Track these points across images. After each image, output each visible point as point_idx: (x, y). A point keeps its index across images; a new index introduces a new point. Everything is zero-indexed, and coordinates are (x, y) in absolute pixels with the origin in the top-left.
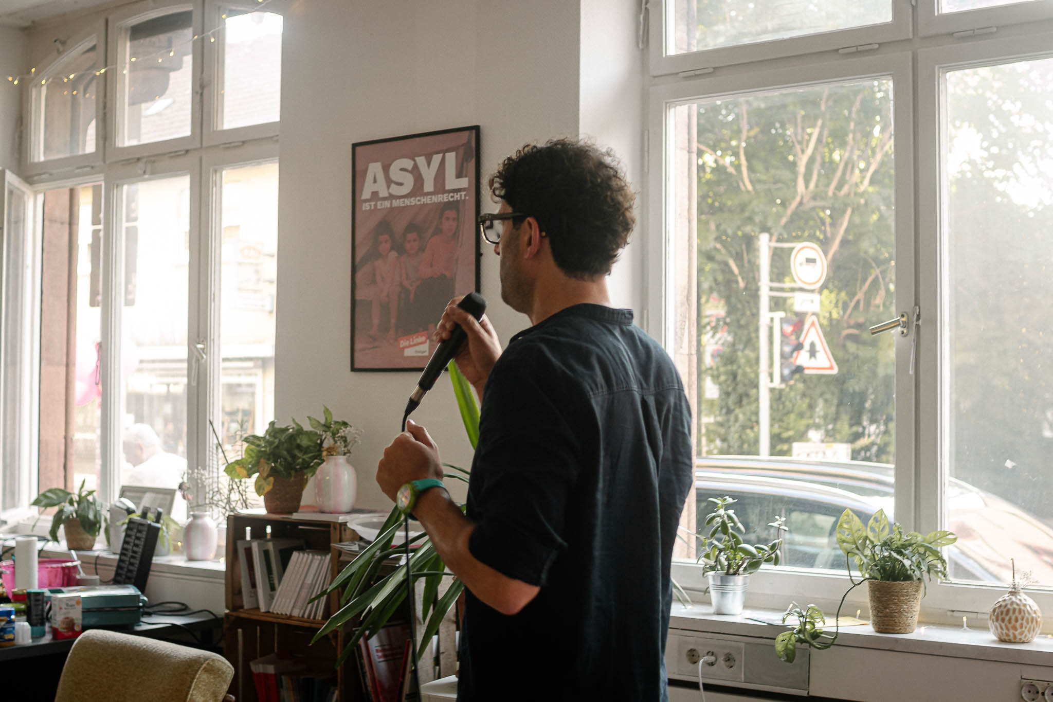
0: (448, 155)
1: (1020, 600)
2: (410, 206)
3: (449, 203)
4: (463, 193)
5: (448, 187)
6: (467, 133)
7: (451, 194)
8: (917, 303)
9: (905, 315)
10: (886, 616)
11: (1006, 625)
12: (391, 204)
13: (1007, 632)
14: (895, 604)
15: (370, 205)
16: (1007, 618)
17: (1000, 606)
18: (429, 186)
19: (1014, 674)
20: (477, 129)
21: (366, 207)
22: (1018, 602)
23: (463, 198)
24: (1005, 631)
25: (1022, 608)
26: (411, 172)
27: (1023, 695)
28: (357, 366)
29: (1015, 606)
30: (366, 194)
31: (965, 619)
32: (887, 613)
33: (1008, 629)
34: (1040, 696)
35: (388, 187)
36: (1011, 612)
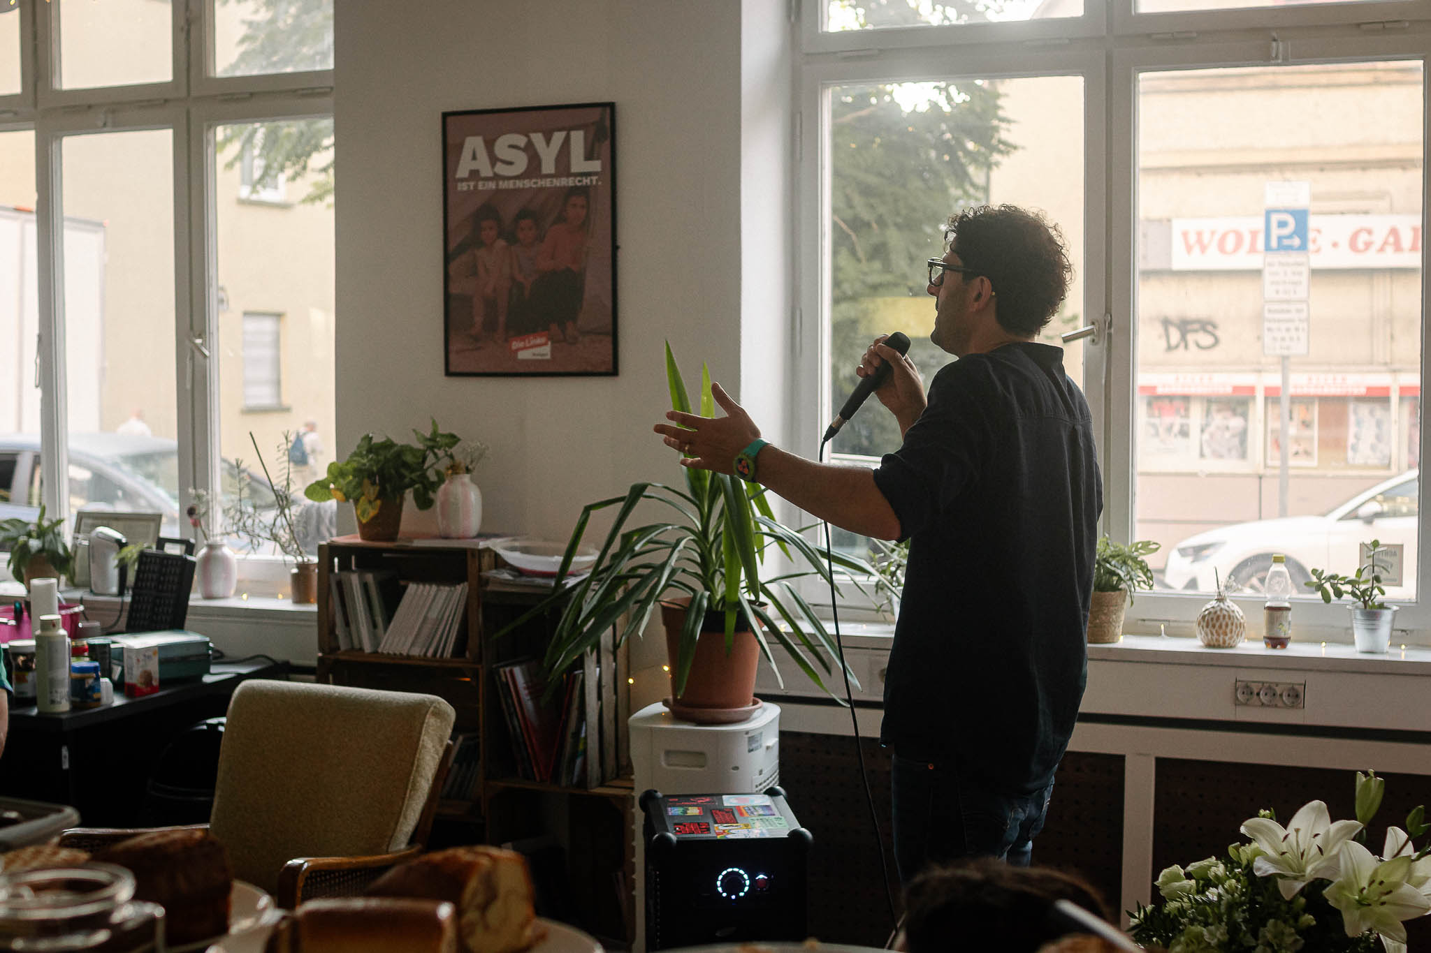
0: (574, 134)
1: (1228, 606)
2: (523, 189)
3: (576, 187)
4: (594, 178)
5: (574, 169)
6: (599, 110)
7: (579, 178)
8: (1108, 311)
9: (1096, 324)
10: (1095, 627)
11: (1217, 631)
12: (497, 185)
13: (1217, 637)
14: (1105, 614)
15: (469, 186)
16: (1217, 625)
17: (1210, 613)
18: (548, 166)
19: (1229, 677)
20: (611, 106)
21: (463, 187)
22: (1227, 608)
23: (594, 183)
24: (1215, 636)
25: (1232, 614)
26: (525, 149)
27: (1239, 696)
28: (452, 369)
29: (1225, 612)
30: (462, 172)
31: (1162, 627)
32: (1097, 623)
33: (1219, 635)
34: (1255, 697)
35: (493, 165)
36: (1221, 618)
